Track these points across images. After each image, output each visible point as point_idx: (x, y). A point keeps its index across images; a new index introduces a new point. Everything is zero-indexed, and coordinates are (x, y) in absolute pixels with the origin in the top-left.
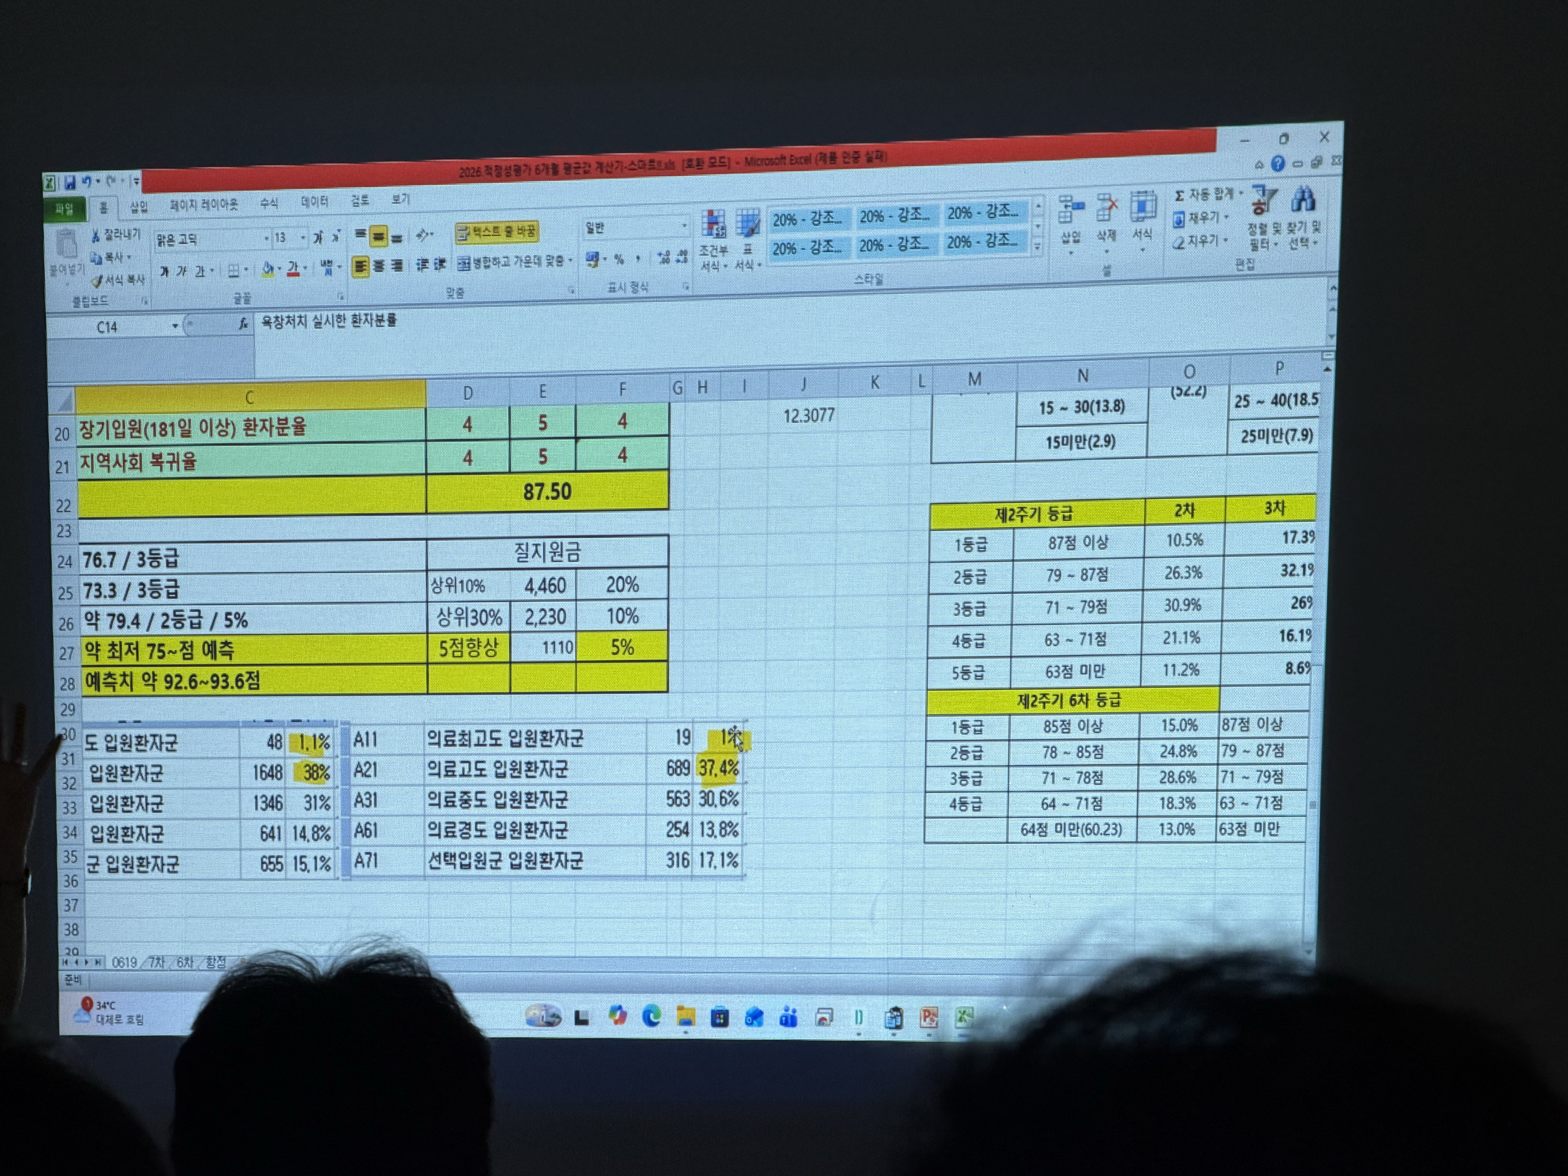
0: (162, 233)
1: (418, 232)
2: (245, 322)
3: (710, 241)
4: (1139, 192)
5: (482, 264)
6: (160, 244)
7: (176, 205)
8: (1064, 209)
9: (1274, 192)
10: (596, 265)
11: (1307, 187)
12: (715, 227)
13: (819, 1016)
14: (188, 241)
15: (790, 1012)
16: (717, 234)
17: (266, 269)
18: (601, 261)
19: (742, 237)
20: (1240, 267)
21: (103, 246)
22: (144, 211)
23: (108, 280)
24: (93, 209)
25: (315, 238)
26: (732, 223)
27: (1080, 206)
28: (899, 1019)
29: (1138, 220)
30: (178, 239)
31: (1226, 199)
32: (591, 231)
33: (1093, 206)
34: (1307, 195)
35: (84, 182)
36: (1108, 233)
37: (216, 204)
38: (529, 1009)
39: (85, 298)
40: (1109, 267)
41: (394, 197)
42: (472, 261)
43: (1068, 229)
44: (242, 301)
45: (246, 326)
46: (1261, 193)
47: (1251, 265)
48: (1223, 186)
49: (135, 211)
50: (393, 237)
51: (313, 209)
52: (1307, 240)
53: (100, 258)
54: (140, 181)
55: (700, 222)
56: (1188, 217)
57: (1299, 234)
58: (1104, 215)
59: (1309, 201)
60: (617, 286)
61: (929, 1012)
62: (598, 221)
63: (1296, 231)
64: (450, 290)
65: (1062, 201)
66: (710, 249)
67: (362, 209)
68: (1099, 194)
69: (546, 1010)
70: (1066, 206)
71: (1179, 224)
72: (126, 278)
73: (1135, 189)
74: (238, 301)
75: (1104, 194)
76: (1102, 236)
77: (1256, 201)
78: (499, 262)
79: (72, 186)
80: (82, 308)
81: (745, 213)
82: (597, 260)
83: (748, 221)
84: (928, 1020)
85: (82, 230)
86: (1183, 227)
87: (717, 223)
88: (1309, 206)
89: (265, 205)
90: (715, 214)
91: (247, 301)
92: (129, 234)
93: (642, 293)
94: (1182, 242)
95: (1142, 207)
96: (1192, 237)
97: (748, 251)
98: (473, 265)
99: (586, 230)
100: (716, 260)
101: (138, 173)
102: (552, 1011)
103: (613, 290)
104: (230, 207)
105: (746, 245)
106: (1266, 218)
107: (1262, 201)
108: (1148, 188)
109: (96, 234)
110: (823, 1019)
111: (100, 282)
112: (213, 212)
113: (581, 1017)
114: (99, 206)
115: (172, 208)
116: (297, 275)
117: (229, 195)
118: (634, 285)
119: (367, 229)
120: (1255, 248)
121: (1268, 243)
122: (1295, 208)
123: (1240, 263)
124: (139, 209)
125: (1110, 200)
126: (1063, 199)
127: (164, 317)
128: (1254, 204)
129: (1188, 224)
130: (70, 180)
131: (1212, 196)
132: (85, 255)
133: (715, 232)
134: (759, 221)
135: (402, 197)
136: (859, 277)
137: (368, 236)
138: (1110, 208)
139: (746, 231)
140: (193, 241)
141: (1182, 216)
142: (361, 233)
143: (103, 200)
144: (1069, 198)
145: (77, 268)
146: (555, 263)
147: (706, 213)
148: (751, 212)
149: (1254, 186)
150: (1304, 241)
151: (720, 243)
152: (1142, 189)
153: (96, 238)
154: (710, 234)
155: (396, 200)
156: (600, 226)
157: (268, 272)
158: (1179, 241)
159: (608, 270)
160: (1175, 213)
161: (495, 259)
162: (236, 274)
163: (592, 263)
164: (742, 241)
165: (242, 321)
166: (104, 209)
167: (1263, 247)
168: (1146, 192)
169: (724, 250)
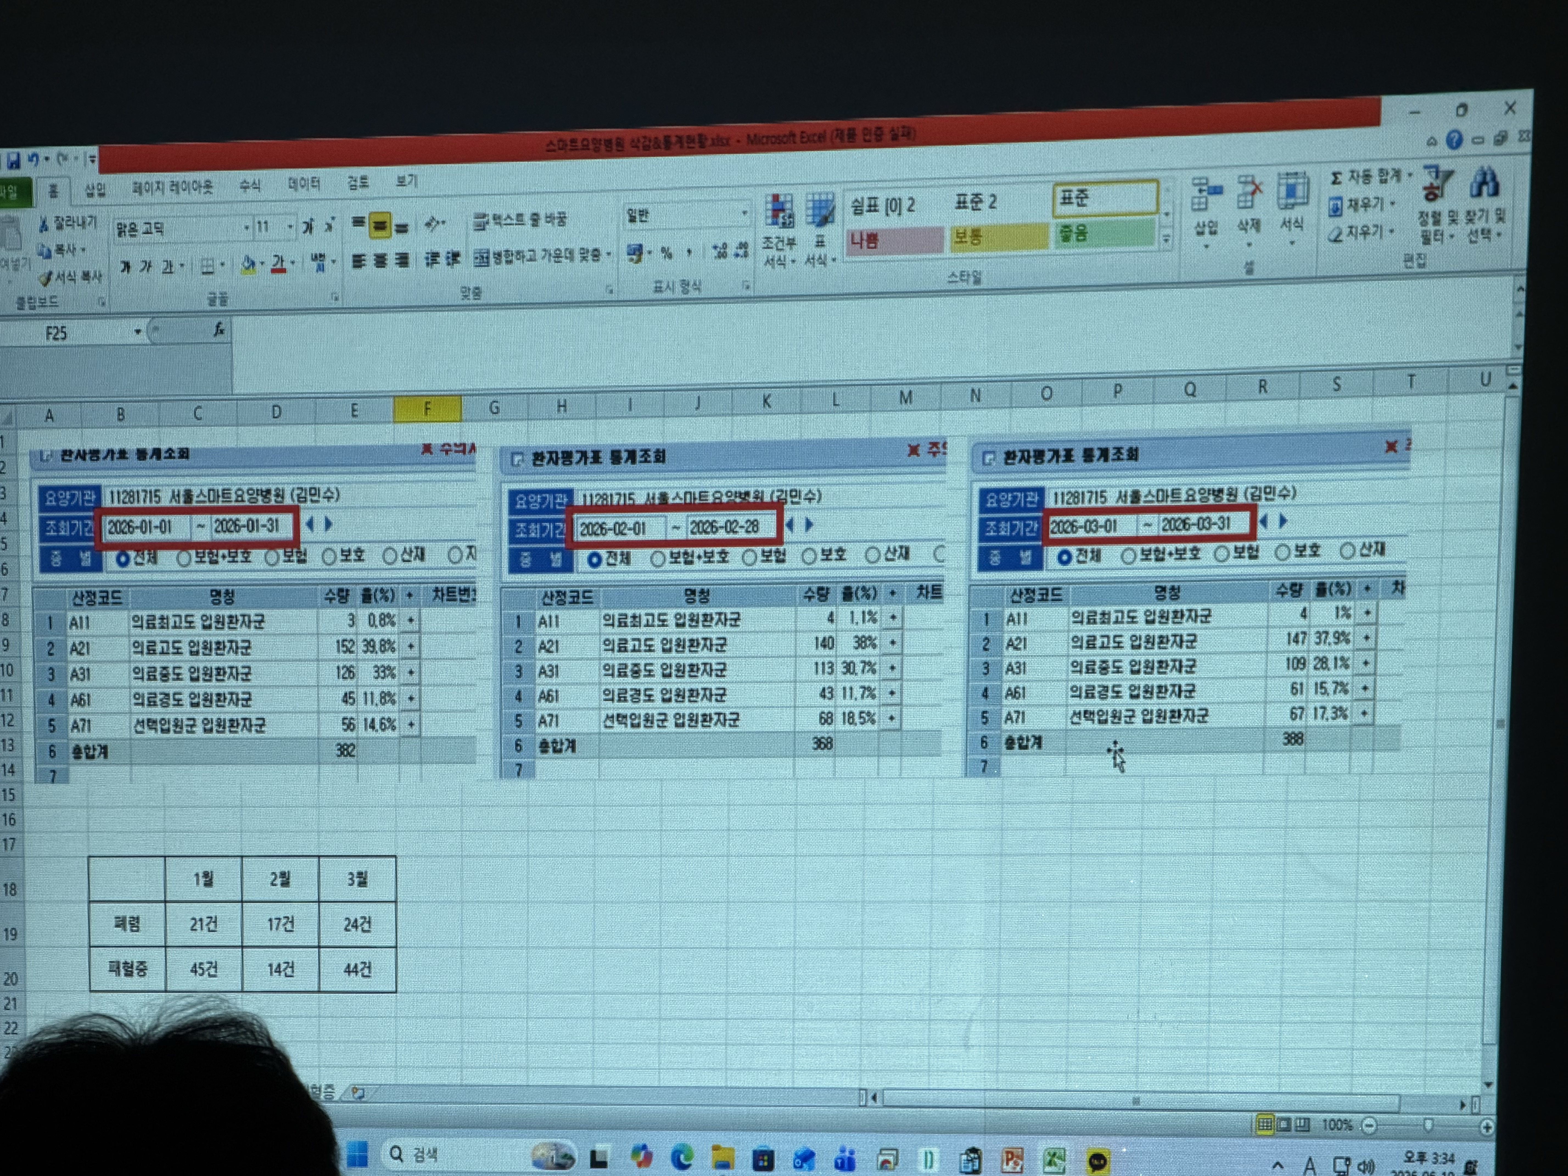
0: (122, 221)
1: (427, 220)
2: (222, 327)
3: (775, 231)
4: (1287, 174)
5: (504, 259)
6: (120, 235)
7: (140, 187)
8: (1198, 194)
9: (1449, 174)
10: (639, 260)
11: (1490, 168)
12: (781, 215)
13: (881, 1158)
14: (154, 230)
15: (847, 1154)
16: (784, 224)
17: (246, 264)
18: (645, 256)
19: (813, 227)
20: (1409, 264)
21: (54, 238)
22: (102, 195)
23: (59, 276)
24: (40, 191)
25: (304, 227)
26: (801, 211)
27: (1217, 191)
28: (977, 1162)
29: (1286, 207)
30: (141, 228)
31: (1392, 182)
32: (632, 220)
33: (1234, 190)
34: (1488, 178)
35: (30, 160)
36: (1250, 223)
37: (188, 187)
38: (536, 1149)
39: (31, 298)
40: (1252, 263)
41: (399, 178)
42: (491, 256)
43: (1204, 217)
44: (218, 302)
45: (222, 332)
46: (1434, 175)
47: (1422, 262)
48: (1389, 166)
49: (91, 195)
50: (397, 226)
51: (302, 193)
52: (1489, 231)
53: (49, 251)
54: (97, 159)
55: (763, 208)
56: (1346, 203)
57: (1479, 225)
58: (1246, 201)
59: (1491, 185)
60: (664, 286)
61: (1012, 1153)
62: (642, 207)
63: (1476, 221)
64: (465, 290)
65: (1195, 185)
66: (775, 241)
67: (360, 192)
68: (1240, 176)
69: (557, 1150)
70: (1201, 191)
71: (1336, 212)
72: (79, 274)
73: (1283, 170)
74: (212, 302)
75: (1246, 176)
76: (1243, 227)
77: (1427, 184)
78: (523, 257)
79: (15, 165)
80: (27, 311)
81: (817, 197)
82: (641, 254)
83: (820, 208)
84: (1011, 1163)
85: (28, 218)
86: (1341, 215)
87: (783, 210)
88: (1491, 191)
89: (245, 188)
90: (782, 199)
91: (224, 302)
92: (84, 222)
93: (694, 294)
94: (1340, 234)
95: (1291, 191)
96: (1351, 227)
97: (820, 244)
98: (492, 260)
99: (627, 218)
100: (782, 254)
101: (94, 150)
102: (563, 1151)
103: (658, 290)
104: (203, 190)
105: (818, 236)
106: (1441, 205)
107: (1435, 185)
108: (1299, 169)
109: (44, 222)
110: (886, 1162)
111: (49, 279)
112: (184, 196)
113: (598, 1159)
114: (49, 189)
115: (135, 191)
116: (283, 271)
117: (202, 176)
118: (685, 283)
119: (367, 216)
120: (1426, 241)
121: (1442, 235)
122: (1475, 192)
123: (1409, 259)
124: (96, 192)
125: (1253, 182)
126: (1197, 181)
127: (124, 322)
128: (1425, 188)
129: (1347, 212)
130: (14, 158)
131: (1376, 179)
132: (30, 249)
133: (781, 220)
134: (834, 208)
135: (408, 179)
136: (953, 274)
137: (367, 224)
138: (1253, 193)
139: (817, 220)
140: (160, 231)
141: (1339, 203)
142: (358, 222)
143: (54, 181)
144: (1204, 181)
145: (22, 262)
146: (590, 258)
147: (770, 199)
148: (823, 197)
149: (1426, 167)
150: (1486, 233)
151: (787, 233)
152: (1292, 169)
153: (44, 227)
154: (775, 223)
155: (401, 182)
156: (644, 213)
157: (247, 268)
158: (1335, 233)
159: (653, 266)
160: (1331, 199)
161: (518, 253)
162: (210, 270)
163: (634, 257)
164: (813, 232)
165: (218, 327)
166: (53, 193)
167: (1436, 240)
168: (1296, 174)
169: (791, 242)
